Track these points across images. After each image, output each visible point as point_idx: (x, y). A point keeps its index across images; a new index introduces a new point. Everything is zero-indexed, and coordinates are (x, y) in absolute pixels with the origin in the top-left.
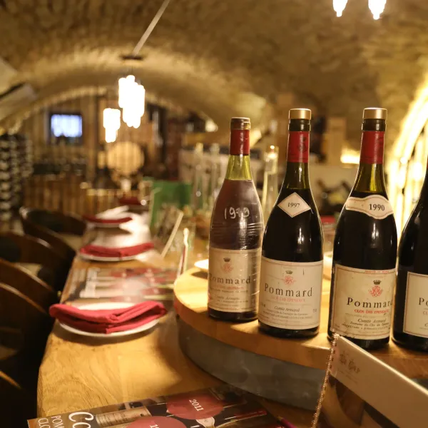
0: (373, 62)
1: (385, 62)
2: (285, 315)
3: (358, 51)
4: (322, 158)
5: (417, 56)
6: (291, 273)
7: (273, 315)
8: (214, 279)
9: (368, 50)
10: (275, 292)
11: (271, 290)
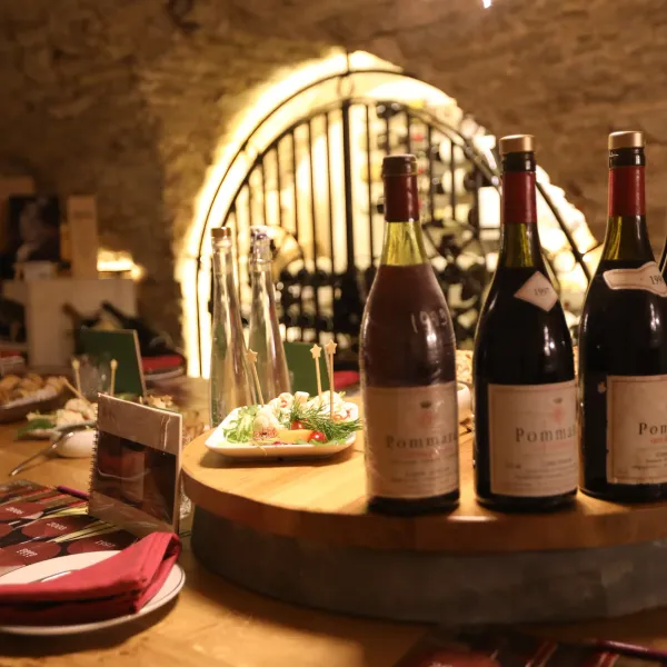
0: (155, 101)
1: (173, 101)
2: (557, 472)
3: (134, 80)
4: (65, 268)
5: (220, 94)
6: (560, 401)
7: (540, 477)
8: (401, 444)
9: (150, 82)
10: (539, 437)
11: (531, 438)
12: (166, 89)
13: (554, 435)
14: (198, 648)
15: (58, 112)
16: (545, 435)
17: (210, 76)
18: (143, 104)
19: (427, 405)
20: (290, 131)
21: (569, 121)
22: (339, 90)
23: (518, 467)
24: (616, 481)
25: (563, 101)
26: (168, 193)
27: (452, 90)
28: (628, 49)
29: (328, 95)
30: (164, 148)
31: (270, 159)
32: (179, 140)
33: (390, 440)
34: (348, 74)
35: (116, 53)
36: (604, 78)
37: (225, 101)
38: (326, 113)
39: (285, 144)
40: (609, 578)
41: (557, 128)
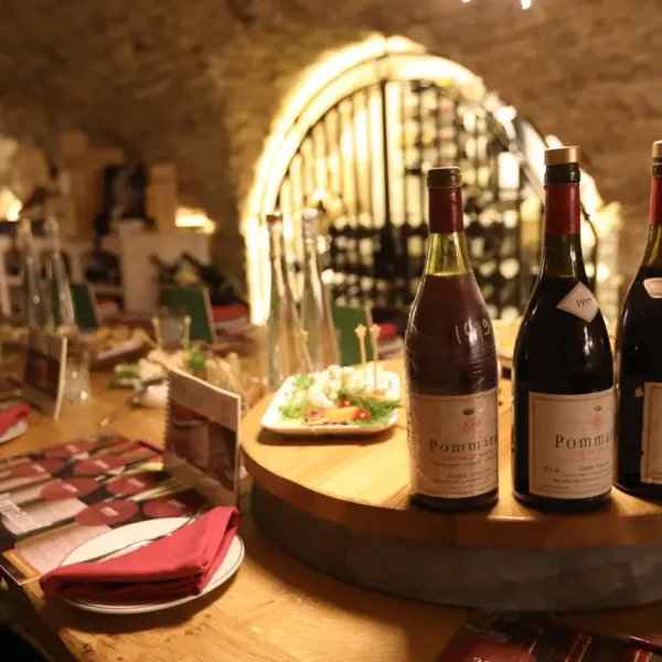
0: (221, 83)
1: (236, 83)
2: (593, 476)
3: (203, 66)
4: (150, 224)
6: (599, 409)
7: (578, 481)
8: (444, 449)
9: (217, 67)
10: (578, 444)
11: (571, 444)
12: (231, 73)
13: (593, 442)
14: (255, 629)
15: (141, 94)
16: (584, 442)
17: (268, 60)
18: (211, 86)
19: (469, 412)
20: (336, 106)
21: (583, 97)
22: (377, 70)
23: (557, 470)
24: (650, 481)
25: (577, 80)
26: (235, 161)
27: (478, 70)
28: (641, 31)
29: (368, 76)
30: (230, 123)
31: (318, 133)
32: (242, 116)
33: (433, 443)
34: (386, 56)
35: (186, 42)
36: (616, 59)
37: (280, 82)
38: (365, 90)
39: (331, 118)
40: (639, 570)
41: (571, 104)
